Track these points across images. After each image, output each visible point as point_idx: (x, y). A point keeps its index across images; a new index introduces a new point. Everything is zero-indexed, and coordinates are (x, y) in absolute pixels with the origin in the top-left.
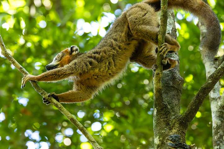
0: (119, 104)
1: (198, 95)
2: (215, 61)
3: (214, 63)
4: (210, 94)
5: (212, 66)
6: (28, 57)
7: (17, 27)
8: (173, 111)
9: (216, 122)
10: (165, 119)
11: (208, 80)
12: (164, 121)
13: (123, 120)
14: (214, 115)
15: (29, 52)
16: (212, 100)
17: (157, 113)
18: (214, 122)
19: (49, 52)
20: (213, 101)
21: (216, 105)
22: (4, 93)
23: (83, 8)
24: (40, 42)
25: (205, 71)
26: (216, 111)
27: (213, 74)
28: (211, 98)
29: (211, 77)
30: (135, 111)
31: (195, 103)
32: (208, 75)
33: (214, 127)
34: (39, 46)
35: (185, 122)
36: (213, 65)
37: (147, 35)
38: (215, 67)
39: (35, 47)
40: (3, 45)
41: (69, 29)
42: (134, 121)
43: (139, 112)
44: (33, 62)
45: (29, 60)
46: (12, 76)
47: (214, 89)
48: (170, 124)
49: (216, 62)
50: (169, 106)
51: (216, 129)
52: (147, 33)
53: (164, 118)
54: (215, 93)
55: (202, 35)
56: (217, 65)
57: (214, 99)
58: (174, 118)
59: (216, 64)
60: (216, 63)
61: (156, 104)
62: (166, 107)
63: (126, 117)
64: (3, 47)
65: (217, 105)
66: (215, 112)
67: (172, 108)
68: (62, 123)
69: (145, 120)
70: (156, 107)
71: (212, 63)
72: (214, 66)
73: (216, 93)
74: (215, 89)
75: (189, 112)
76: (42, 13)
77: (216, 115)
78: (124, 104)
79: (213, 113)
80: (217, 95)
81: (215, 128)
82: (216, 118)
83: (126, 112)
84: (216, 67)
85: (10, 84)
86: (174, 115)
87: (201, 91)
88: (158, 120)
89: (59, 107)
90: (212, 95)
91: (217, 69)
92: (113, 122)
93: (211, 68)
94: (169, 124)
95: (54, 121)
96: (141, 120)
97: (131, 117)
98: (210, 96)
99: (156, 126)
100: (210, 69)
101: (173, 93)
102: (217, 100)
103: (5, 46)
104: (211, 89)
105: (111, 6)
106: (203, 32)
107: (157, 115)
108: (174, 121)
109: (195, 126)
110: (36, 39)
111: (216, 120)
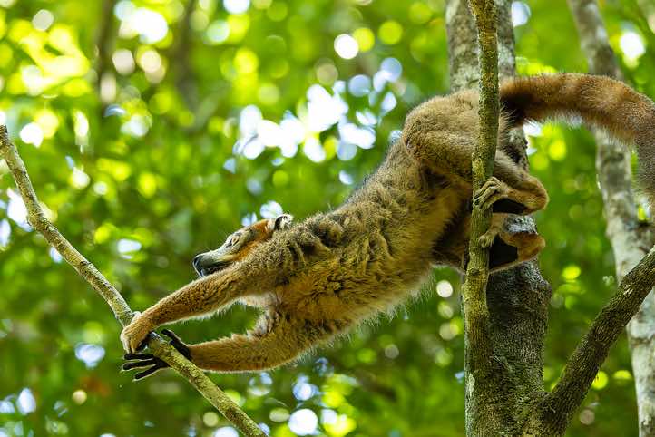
0: (367, 357)
1: (594, 331)
2: (641, 229)
3: (639, 237)
4: (630, 326)
5: (633, 244)
6: (99, 224)
7: (66, 137)
8: (524, 382)
9: (648, 409)
10: (501, 406)
11: (621, 287)
12: (497, 410)
13: (380, 401)
14: (643, 388)
15: (101, 211)
16: (636, 345)
17: (475, 387)
18: (643, 409)
19: (160, 207)
20: (640, 346)
21: (648, 357)
22: (28, 330)
23: (255, 76)
24: (132, 180)
25: (614, 259)
26: (649, 377)
27: (636, 270)
28: (633, 338)
29: (631, 278)
30: (414, 374)
31: (586, 355)
32: (622, 272)
33: (643, 423)
34: (129, 193)
35: (558, 412)
36: (635, 240)
37: (445, 158)
38: (641, 248)
39: (120, 194)
40: (32, 198)
41: (217, 139)
42: (412, 404)
43: (426, 378)
44: (113, 239)
45: (101, 234)
46: (53, 280)
47: (641, 313)
48: (515, 418)
49: (645, 231)
50: (510, 367)
51: (648, 430)
52: (446, 153)
53: (497, 402)
54: (643, 325)
55: (603, 153)
56: (648, 240)
57: (640, 341)
58: (527, 402)
59: (645, 238)
60: (643, 234)
61: (472, 362)
62: (501, 369)
63: (390, 395)
64: (30, 202)
65: (650, 360)
66: (645, 380)
67: (520, 371)
68: (202, 417)
69: (445, 401)
70: (472, 371)
71: (633, 234)
72: (639, 243)
73: (647, 322)
74: (645, 313)
75: (568, 383)
76: (138, 92)
77: (647, 388)
78: (381, 355)
79: (641, 380)
80: (649, 328)
81: (647, 426)
82: (649, 396)
83: (388, 380)
84: (645, 246)
85: (48, 306)
86: (525, 393)
87: (602, 322)
88: (479, 407)
89: (194, 376)
90: (635, 328)
91: (647, 252)
92: (351, 409)
93: (630, 249)
94: (511, 419)
95: (179, 412)
96: (432, 401)
97: (403, 393)
98: (630, 332)
99: (474, 427)
100: (626, 255)
101: (521, 327)
102: (649, 342)
103: (36, 197)
104: (633, 314)
105: (337, 66)
106: (603, 147)
107: (476, 394)
108: (525, 412)
109: (591, 414)
110: (121, 171)
111: (647, 402)
